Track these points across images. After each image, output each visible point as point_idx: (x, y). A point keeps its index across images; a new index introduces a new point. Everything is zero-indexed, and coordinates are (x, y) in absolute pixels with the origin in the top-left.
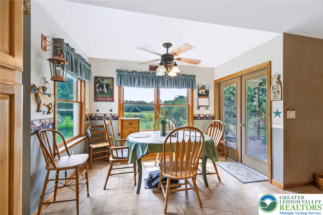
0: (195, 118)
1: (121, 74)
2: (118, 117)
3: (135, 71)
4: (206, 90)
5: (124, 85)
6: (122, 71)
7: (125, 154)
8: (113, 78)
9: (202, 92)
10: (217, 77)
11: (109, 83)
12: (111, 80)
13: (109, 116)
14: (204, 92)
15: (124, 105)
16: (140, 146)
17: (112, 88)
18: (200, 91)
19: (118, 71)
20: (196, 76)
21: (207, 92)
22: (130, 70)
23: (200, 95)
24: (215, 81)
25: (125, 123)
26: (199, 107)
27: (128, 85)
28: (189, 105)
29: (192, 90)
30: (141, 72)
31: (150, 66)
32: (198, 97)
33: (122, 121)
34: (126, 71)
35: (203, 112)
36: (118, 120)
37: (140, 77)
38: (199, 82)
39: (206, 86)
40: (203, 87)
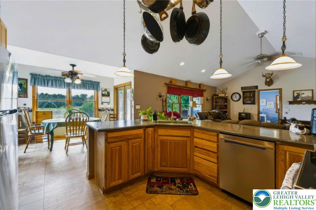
0: (100, 110)
1: (35, 77)
2: (32, 109)
3: (48, 76)
4: (108, 92)
5: (38, 85)
6: (36, 75)
7: (41, 131)
8: (27, 80)
9: (105, 93)
10: (116, 84)
11: (23, 83)
12: (25, 81)
13: (22, 109)
14: (106, 94)
15: (38, 100)
16: (52, 124)
17: (26, 87)
18: (104, 93)
19: (32, 74)
20: (100, 83)
21: (109, 93)
22: (44, 74)
23: (103, 95)
24: (114, 86)
25: (39, 114)
26: (102, 103)
27: (41, 85)
28: (95, 102)
29: (98, 91)
30: (54, 77)
31: (63, 73)
32: (102, 96)
33: (37, 112)
34: (39, 75)
35: (105, 106)
36: (32, 112)
37: (53, 80)
38: (102, 86)
39: (108, 89)
40: (106, 90)
